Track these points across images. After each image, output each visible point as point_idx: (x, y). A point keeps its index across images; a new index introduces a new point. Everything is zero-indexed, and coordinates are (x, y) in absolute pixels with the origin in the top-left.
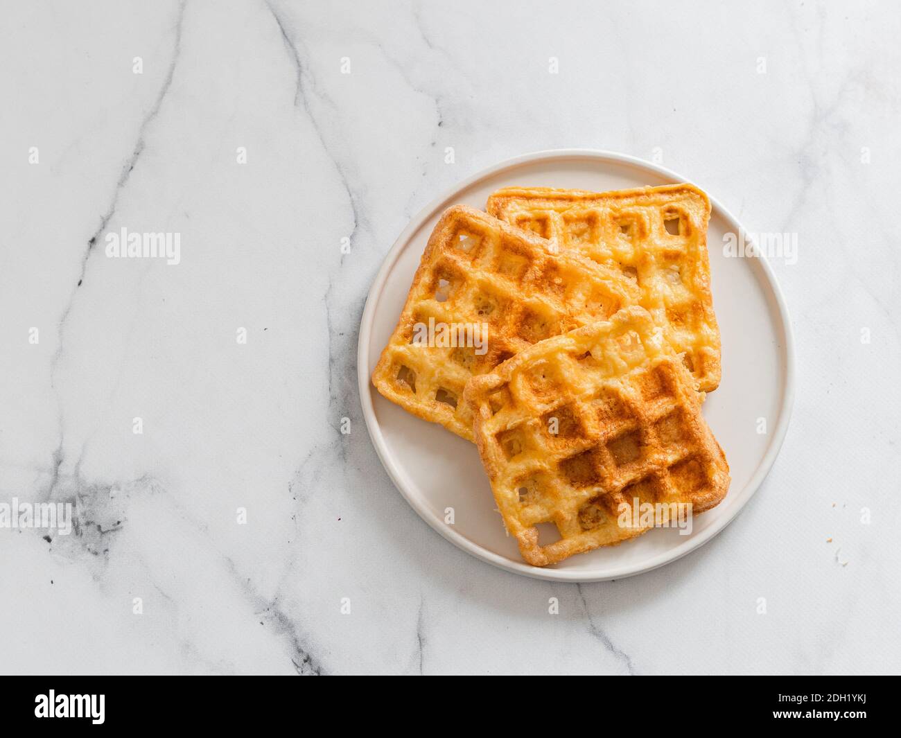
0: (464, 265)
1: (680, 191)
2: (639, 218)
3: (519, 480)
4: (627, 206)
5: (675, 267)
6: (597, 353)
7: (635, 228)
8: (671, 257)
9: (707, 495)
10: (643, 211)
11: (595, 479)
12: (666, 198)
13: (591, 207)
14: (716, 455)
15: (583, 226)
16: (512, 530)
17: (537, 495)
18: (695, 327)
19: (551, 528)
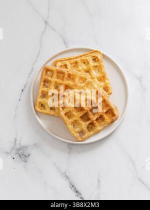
0: (50, 79)
1: (94, 52)
2: (87, 60)
3: (72, 123)
4: (83, 58)
5: (97, 69)
7: (86, 62)
8: (96, 67)
9: (115, 117)
10: (87, 58)
11: (89, 119)
12: (92, 54)
13: (75, 60)
14: (114, 108)
15: (75, 64)
16: (73, 135)
17: (77, 126)
18: (104, 81)
19: (82, 132)
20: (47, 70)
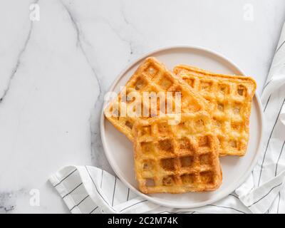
0: (148, 79)
1: (246, 79)
2: (229, 86)
3: (145, 161)
4: (225, 81)
5: (238, 108)
6: (186, 124)
7: (226, 90)
8: (237, 104)
9: (211, 186)
10: (231, 84)
11: (172, 169)
12: (240, 81)
14: (219, 174)
15: (207, 85)
17: (150, 168)
18: (241, 132)
19: (151, 182)
20: (151, 65)
